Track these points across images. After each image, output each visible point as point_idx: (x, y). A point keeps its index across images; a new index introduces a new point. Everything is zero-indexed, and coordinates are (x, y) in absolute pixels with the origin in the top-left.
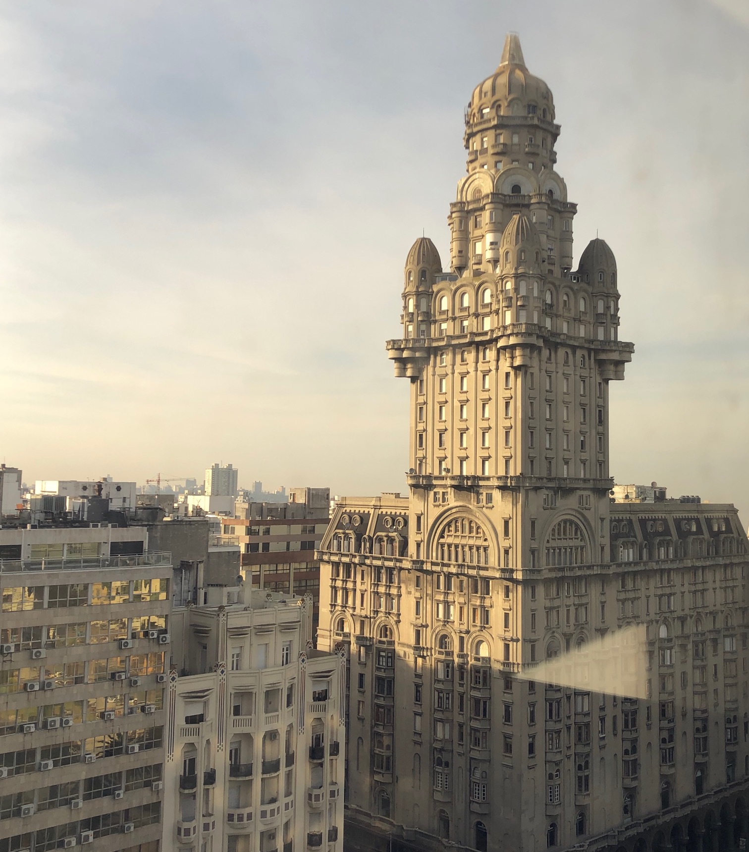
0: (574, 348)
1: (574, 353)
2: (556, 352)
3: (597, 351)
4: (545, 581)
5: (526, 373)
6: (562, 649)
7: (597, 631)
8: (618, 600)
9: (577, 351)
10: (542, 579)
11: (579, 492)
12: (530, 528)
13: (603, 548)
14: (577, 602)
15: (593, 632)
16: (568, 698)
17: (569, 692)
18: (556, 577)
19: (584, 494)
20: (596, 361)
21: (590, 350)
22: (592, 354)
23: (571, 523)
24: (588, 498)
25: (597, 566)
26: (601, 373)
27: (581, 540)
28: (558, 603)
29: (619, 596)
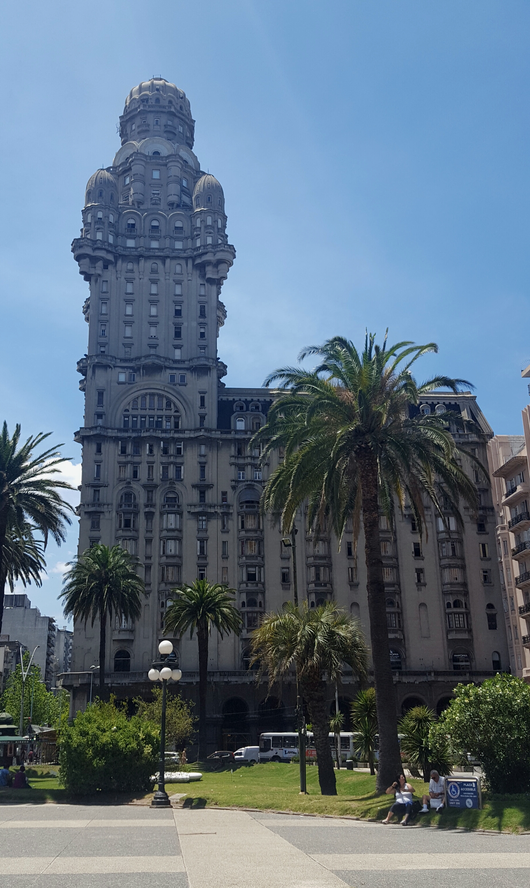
0: (163, 259)
1: (164, 264)
2: (138, 263)
3: (193, 258)
4: (116, 439)
5: (96, 281)
6: (142, 498)
7: (194, 486)
8: (231, 464)
9: (168, 261)
10: (111, 437)
11: (169, 371)
12: (97, 398)
13: (203, 418)
14: (165, 460)
15: (189, 487)
16: (149, 541)
17: (149, 535)
18: (130, 437)
19: (178, 373)
20: (196, 267)
21: (186, 259)
22: (190, 262)
23: (160, 396)
24: (183, 378)
25: (190, 430)
26: (203, 275)
27: (176, 411)
28: (137, 459)
29: (233, 460)
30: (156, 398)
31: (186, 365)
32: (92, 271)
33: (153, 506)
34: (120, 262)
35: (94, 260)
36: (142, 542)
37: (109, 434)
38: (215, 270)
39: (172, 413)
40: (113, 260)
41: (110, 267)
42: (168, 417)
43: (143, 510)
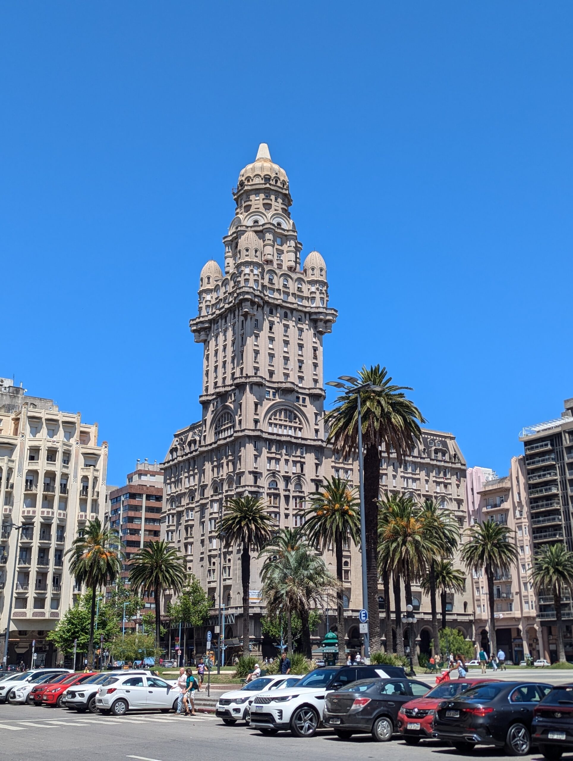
1: (292, 313)
2: (276, 310)
3: (310, 314)
4: (266, 440)
5: (251, 318)
6: (281, 485)
7: (312, 480)
8: (333, 467)
9: (294, 312)
10: (263, 438)
11: (296, 395)
12: (254, 407)
13: (317, 431)
14: (295, 459)
15: (309, 481)
16: (287, 516)
17: (287, 512)
18: (275, 439)
19: (301, 397)
20: (311, 320)
21: (305, 313)
22: (308, 316)
23: (290, 411)
24: (304, 399)
25: (311, 440)
26: (315, 328)
27: (299, 424)
28: (278, 456)
29: (333, 464)
30: (288, 412)
31: (307, 391)
32: (251, 312)
33: (289, 491)
34: (265, 307)
35: (253, 303)
36: (283, 516)
37: (264, 436)
38: (324, 325)
39: (297, 425)
40: (262, 304)
41: (259, 309)
42: (295, 428)
43: (282, 493)
